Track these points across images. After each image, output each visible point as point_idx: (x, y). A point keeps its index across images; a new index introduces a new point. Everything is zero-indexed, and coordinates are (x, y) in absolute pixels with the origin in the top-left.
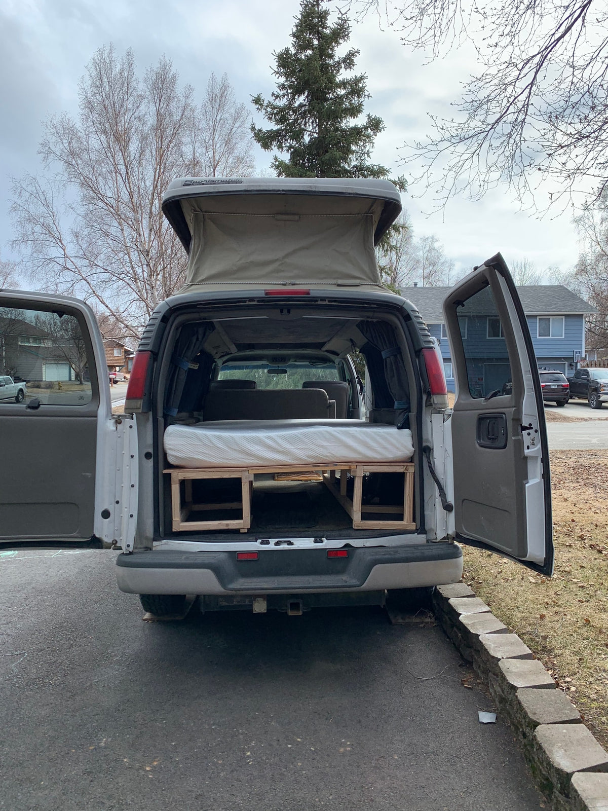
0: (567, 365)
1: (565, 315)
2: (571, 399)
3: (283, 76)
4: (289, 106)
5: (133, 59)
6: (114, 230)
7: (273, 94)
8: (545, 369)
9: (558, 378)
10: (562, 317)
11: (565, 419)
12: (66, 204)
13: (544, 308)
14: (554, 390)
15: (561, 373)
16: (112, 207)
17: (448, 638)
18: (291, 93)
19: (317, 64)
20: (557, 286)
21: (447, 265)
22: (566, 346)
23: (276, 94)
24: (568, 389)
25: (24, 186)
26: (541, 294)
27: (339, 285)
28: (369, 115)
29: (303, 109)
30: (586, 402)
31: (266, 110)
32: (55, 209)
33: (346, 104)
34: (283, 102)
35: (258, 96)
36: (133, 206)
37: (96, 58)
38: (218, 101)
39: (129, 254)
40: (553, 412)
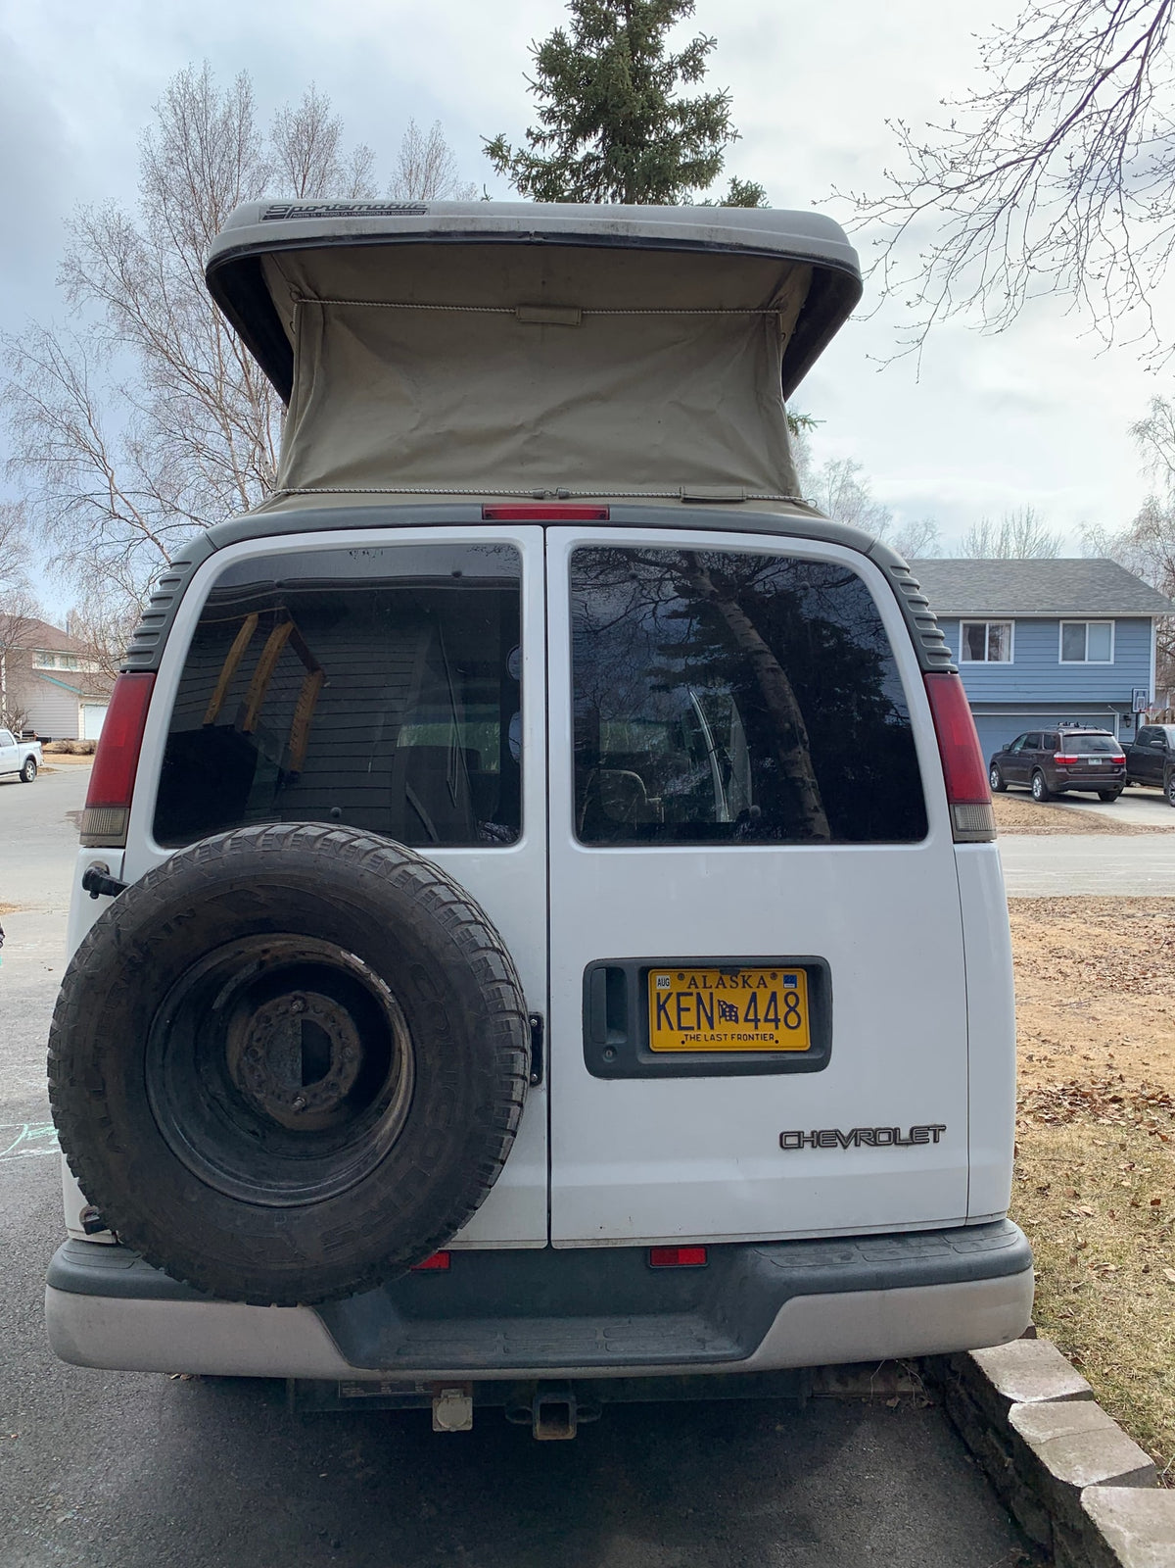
0: (1117, 719)
1: (1117, 619)
2: (1128, 785)
3: (551, 96)
4: (563, 163)
5: (251, 94)
6: (214, 441)
7: (529, 133)
8: (1077, 726)
9: (1104, 745)
10: (1110, 622)
11: (1120, 828)
12: (113, 385)
13: (1073, 603)
14: (1095, 769)
15: (1110, 735)
16: (208, 393)
17: (969, 1451)
18: (567, 131)
19: (623, 63)
20: (1098, 560)
21: (878, 517)
22: (1117, 681)
23: (536, 132)
24: (1123, 766)
25: (27, 350)
26: (1066, 576)
27: (687, 501)
28: (734, 181)
29: (593, 167)
30: (1160, 792)
31: (514, 169)
32: (91, 397)
33: (686, 156)
34: (549, 152)
35: (498, 140)
36: (250, 389)
37: (175, 90)
38: (422, 178)
39: (241, 487)
40: (1095, 814)
